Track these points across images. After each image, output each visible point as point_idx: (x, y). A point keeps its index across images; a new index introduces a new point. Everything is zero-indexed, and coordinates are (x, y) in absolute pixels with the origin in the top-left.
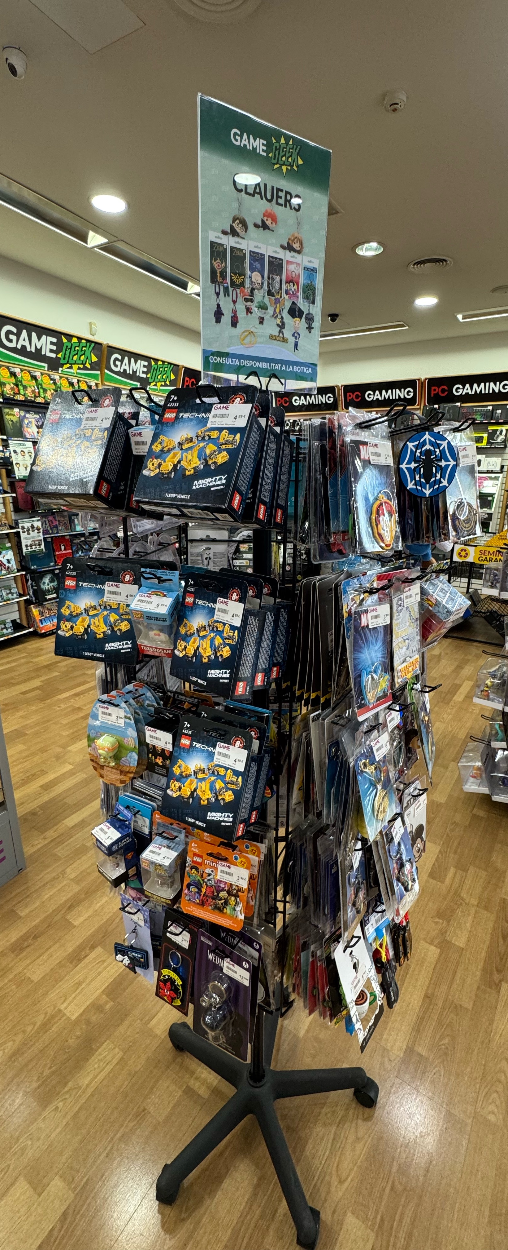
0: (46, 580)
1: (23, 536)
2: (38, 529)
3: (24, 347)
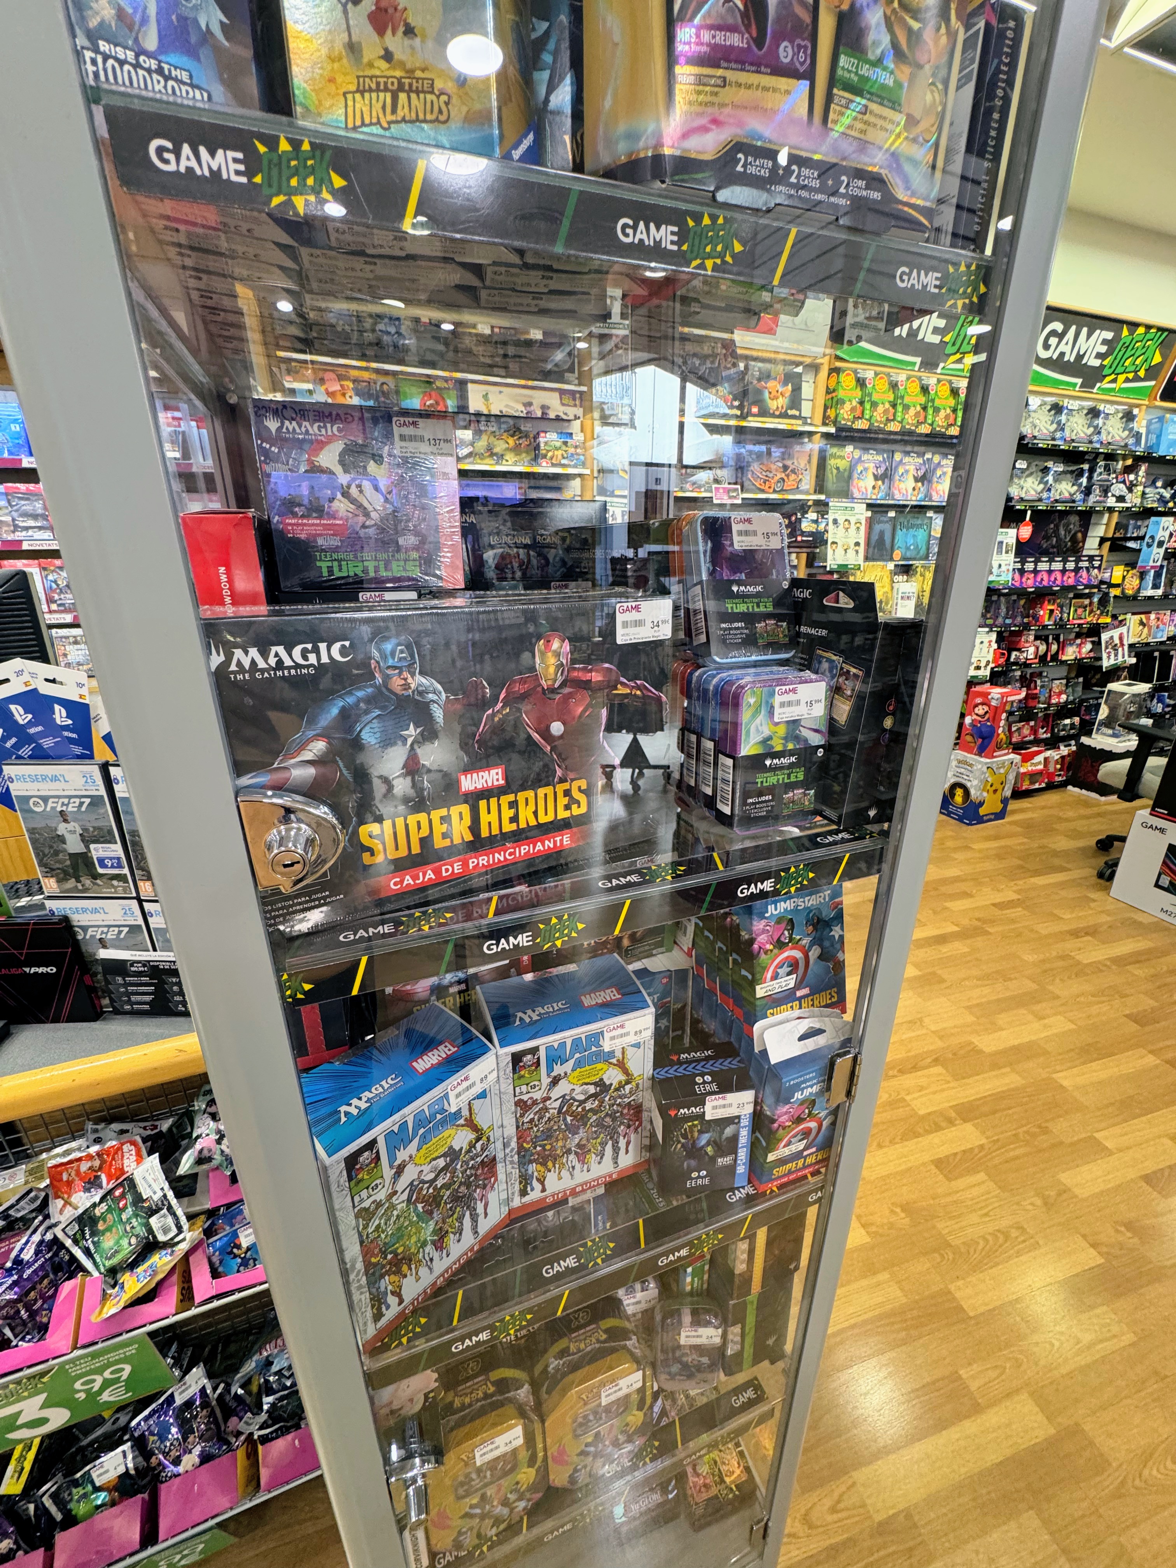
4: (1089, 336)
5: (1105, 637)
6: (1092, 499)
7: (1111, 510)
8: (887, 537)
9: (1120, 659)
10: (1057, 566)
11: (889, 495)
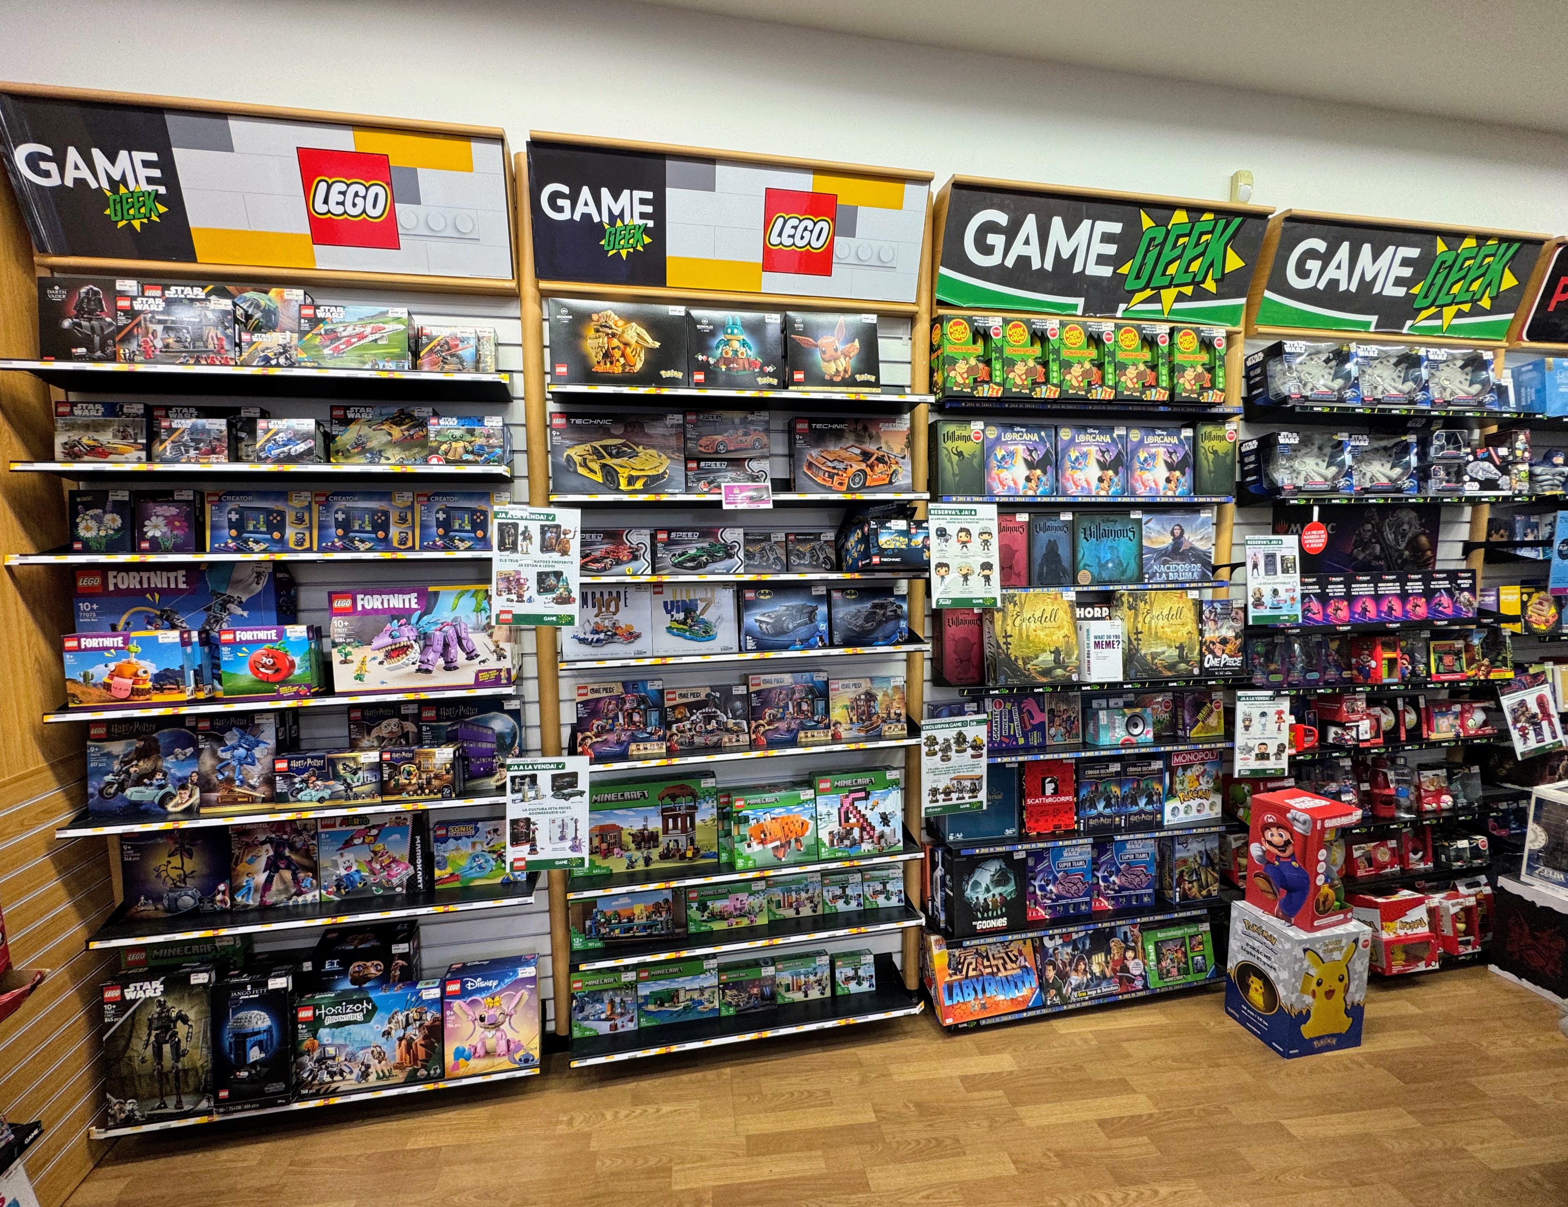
0: (985, 876)
1: (927, 763)
2: (976, 747)
3: (1024, 261)
4: (1376, 257)
5: (1508, 702)
6: (1433, 487)
7: (1474, 502)
8: (1064, 552)
9: (1548, 740)
10: (1390, 588)
11: (1056, 489)
